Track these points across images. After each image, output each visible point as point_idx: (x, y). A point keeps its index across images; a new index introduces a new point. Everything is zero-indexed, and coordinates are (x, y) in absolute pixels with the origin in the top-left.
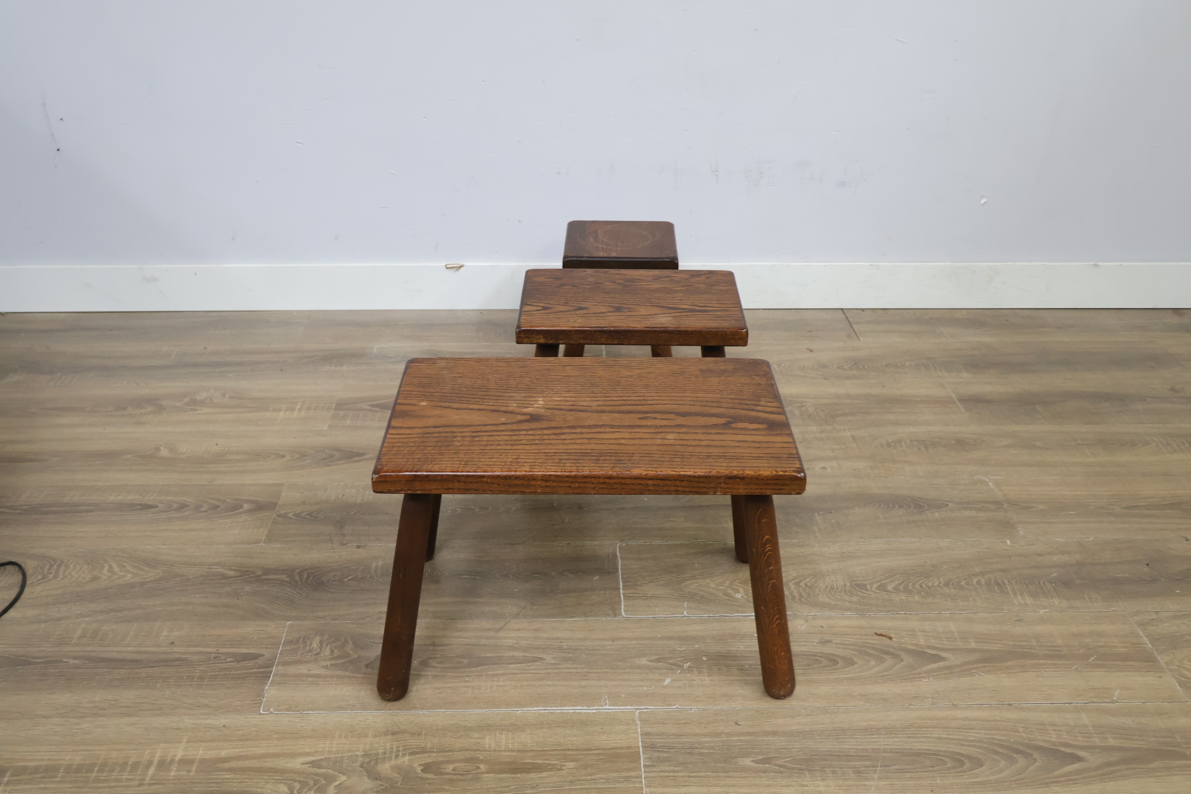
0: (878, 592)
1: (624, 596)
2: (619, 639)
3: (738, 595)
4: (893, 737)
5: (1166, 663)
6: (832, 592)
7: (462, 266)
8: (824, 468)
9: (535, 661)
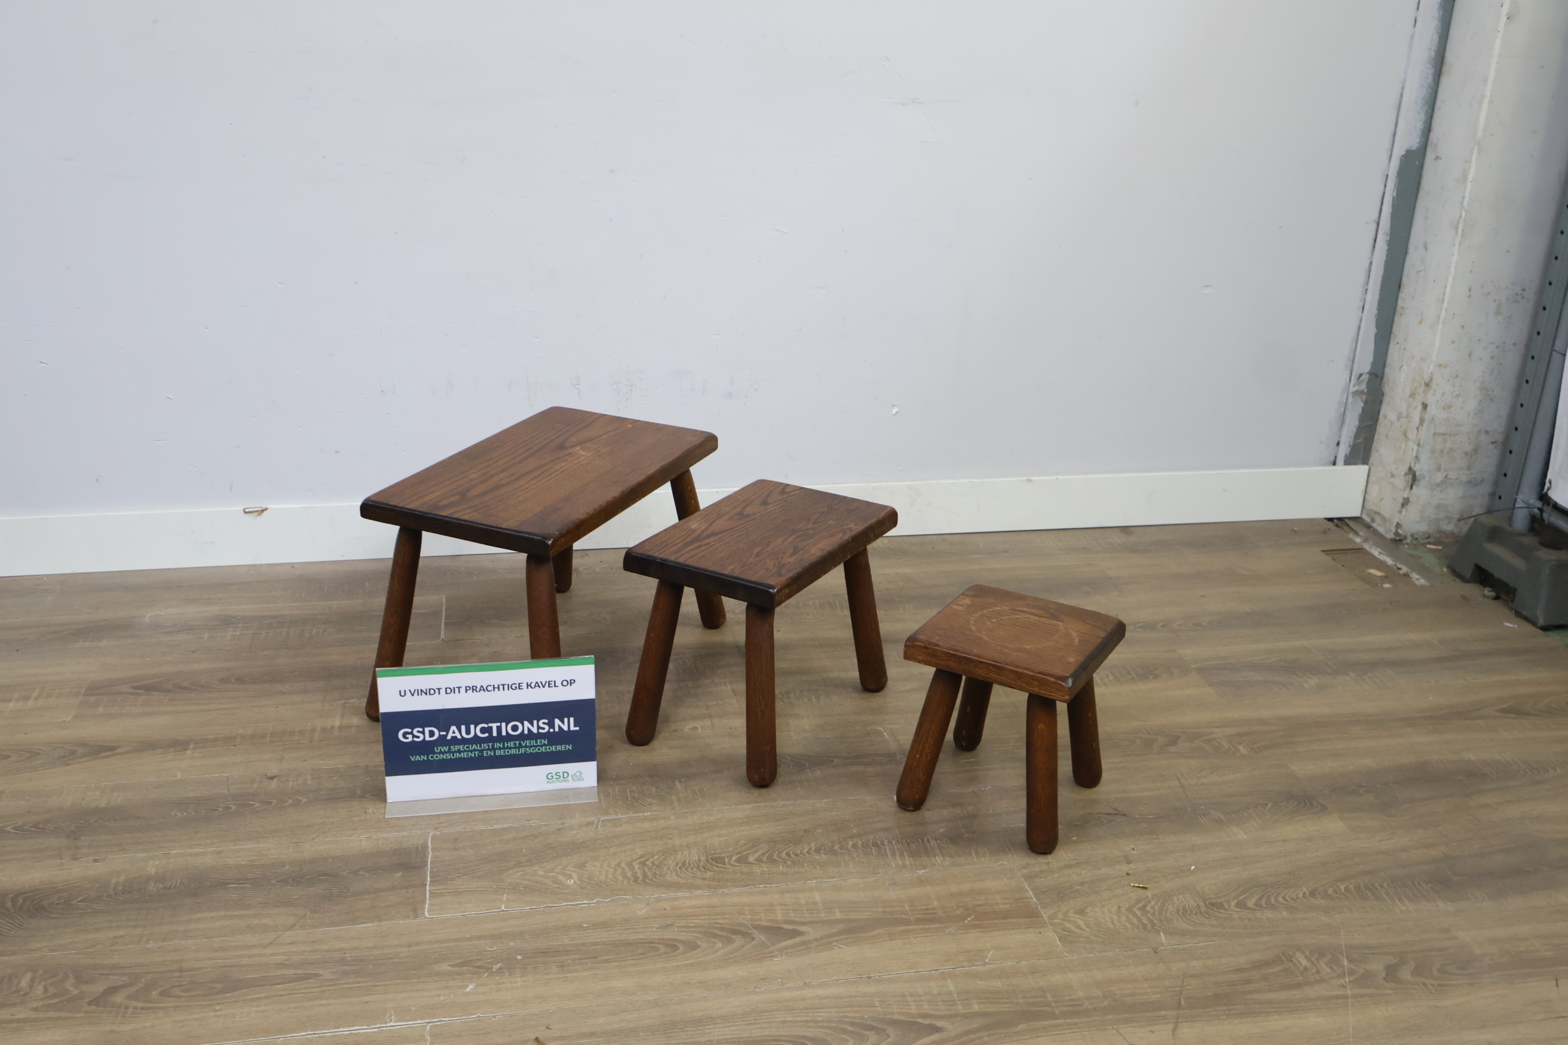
0: (738, 864)
1: (430, 893)
2: (418, 944)
3: (570, 881)
4: (731, 1026)
5: (1050, 918)
6: (683, 869)
7: (266, 509)
8: (695, 728)
9: (309, 979)
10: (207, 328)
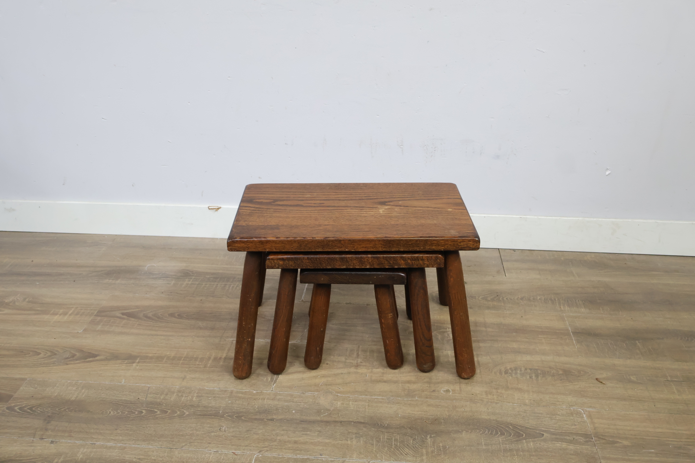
7: (220, 208)
10: (189, 102)
